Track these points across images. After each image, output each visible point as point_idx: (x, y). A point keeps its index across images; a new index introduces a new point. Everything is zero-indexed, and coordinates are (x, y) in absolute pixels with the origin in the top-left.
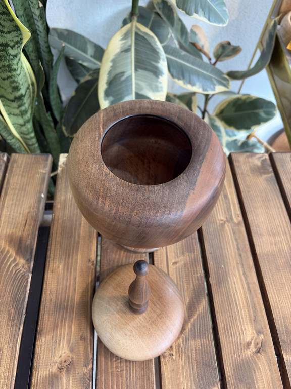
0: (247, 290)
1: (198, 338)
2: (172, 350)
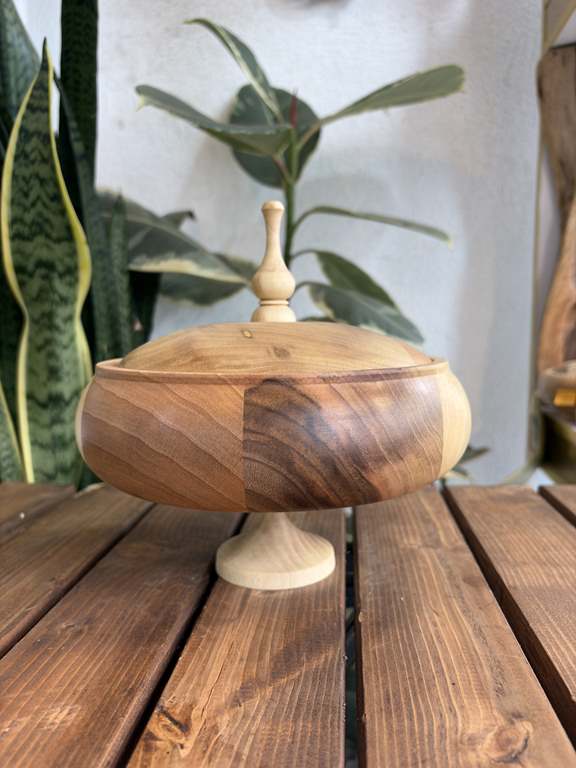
1: (287, 717)
2: (186, 736)
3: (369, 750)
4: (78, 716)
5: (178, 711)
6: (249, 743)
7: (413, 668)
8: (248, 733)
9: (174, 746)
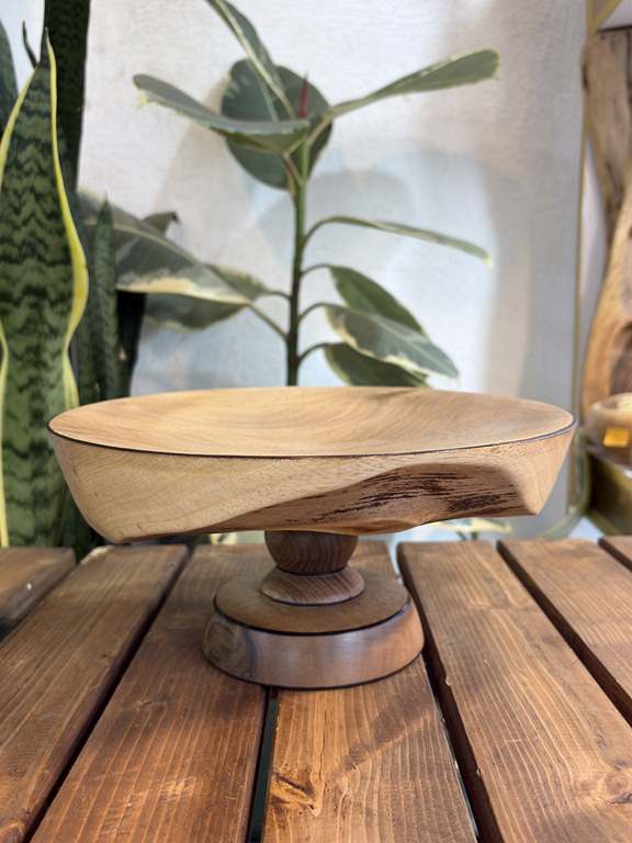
0: (564, 695)
1: (404, 776)
2: (313, 798)
3: (492, 799)
4: (196, 787)
5: (295, 776)
6: (375, 800)
7: (514, 726)
8: (371, 792)
9: (305, 807)
